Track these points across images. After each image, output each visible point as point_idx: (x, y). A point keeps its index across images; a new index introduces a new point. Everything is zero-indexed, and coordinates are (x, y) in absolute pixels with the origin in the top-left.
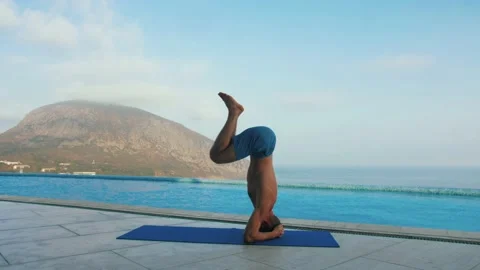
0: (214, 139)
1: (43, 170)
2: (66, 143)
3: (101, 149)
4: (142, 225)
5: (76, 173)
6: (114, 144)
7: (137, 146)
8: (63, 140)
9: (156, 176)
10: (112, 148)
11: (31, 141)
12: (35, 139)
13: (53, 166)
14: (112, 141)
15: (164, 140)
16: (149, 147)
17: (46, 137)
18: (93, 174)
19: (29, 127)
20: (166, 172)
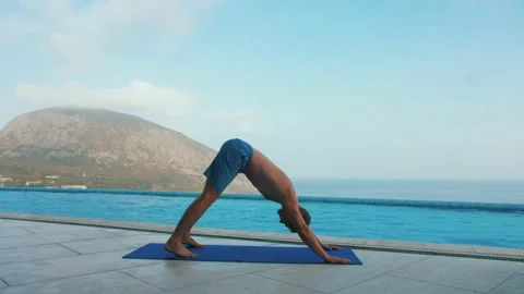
0: (218, 150)
1: (27, 184)
2: (53, 154)
3: (93, 160)
4: (147, 243)
5: (65, 187)
6: (107, 154)
7: (133, 157)
8: (49, 150)
9: (154, 190)
10: (105, 158)
11: (14, 151)
12: (18, 149)
13: (39, 179)
14: (104, 151)
15: (163, 151)
16: (146, 158)
17: (32, 146)
18: (84, 188)
19: (11, 136)
20: (165, 186)
